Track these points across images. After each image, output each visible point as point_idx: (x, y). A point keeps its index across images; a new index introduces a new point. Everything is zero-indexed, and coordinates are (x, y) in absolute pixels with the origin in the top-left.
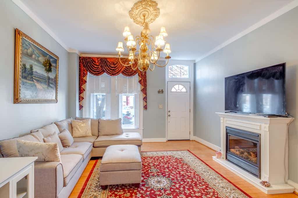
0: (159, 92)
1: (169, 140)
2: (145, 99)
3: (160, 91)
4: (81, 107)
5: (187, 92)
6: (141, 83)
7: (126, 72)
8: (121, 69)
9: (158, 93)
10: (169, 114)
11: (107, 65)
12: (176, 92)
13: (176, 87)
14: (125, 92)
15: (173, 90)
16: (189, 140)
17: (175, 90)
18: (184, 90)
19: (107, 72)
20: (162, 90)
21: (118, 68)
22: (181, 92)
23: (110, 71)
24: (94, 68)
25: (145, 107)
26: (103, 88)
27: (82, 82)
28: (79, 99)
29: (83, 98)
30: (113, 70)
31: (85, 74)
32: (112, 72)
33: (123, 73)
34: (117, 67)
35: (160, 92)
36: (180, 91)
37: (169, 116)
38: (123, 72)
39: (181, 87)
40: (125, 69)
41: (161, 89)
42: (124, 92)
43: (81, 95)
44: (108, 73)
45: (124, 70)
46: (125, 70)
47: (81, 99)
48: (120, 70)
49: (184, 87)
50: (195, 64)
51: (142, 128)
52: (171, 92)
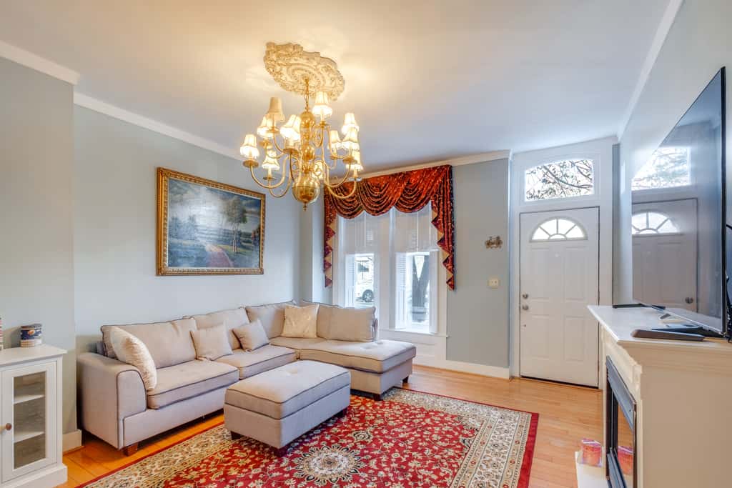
0: (489, 244)
1: (523, 377)
2: (450, 262)
3: (493, 240)
4: (328, 282)
5: (586, 239)
6: (436, 225)
7: (405, 204)
8: (392, 198)
9: (487, 248)
10: (525, 303)
11: (366, 194)
12: (549, 241)
13: (550, 226)
14: (414, 249)
15: (539, 235)
16: (597, 388)
17: (546, 237)
18: (577, 233)
19: (367, 207)
20: (498, 238)
21: (386, 196)
22: (566, 240)
23: (372, 206)
24: (346, 204)
25: (452, 283)
26: (370, 243)
27: (328, 233)
28: (325, 267)
29: (330, 265)
30: (378, 203)
31: (331, 218)
32: (375, 207)
33: (397, 205)
34: (384, 196)
35: (493, 244)
36: (563, 237)
37: (526, 308)
38: (397, 203)
39: (565, 225)
40: (401, 196)
41: (494, 237)
42: (410, 249)
43: (327, 258)
44: (369, 211)
45: (399, 199)
46: (401, 199)
47: (327, 266)
48: (391, 201)
49: (578, 223)
50: (616, 149)
51: (445, 335)
52: (531, 241)
